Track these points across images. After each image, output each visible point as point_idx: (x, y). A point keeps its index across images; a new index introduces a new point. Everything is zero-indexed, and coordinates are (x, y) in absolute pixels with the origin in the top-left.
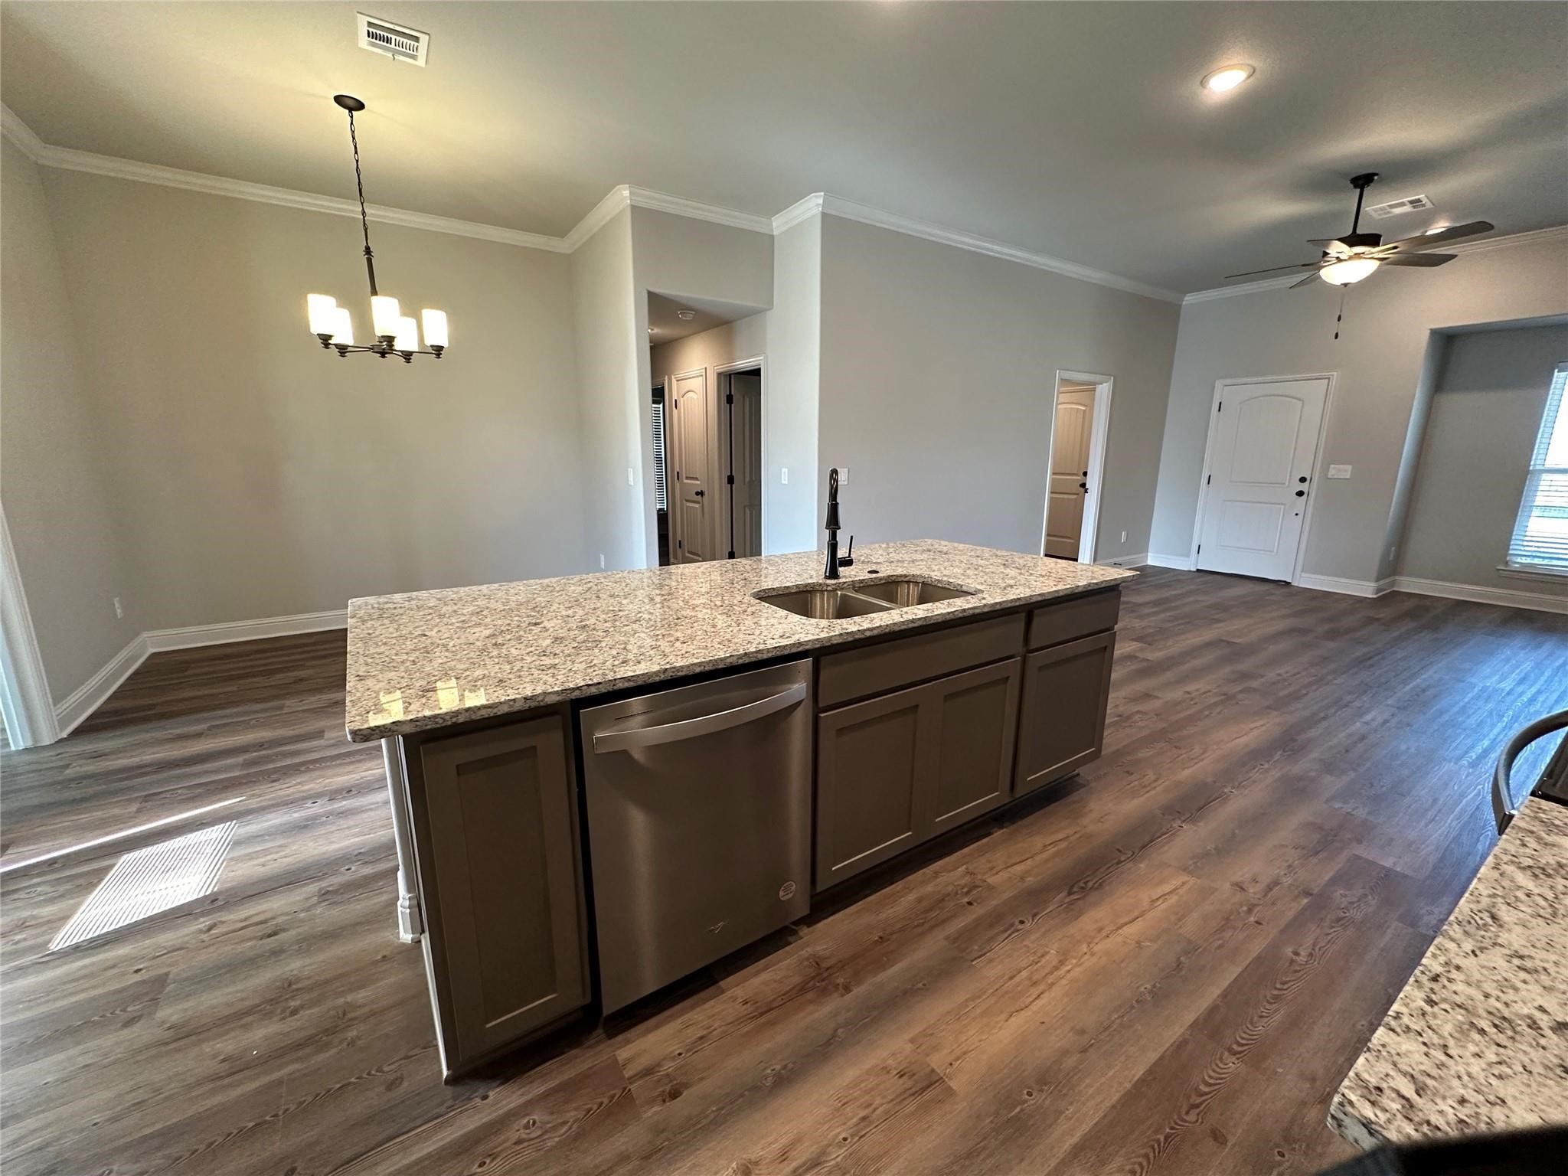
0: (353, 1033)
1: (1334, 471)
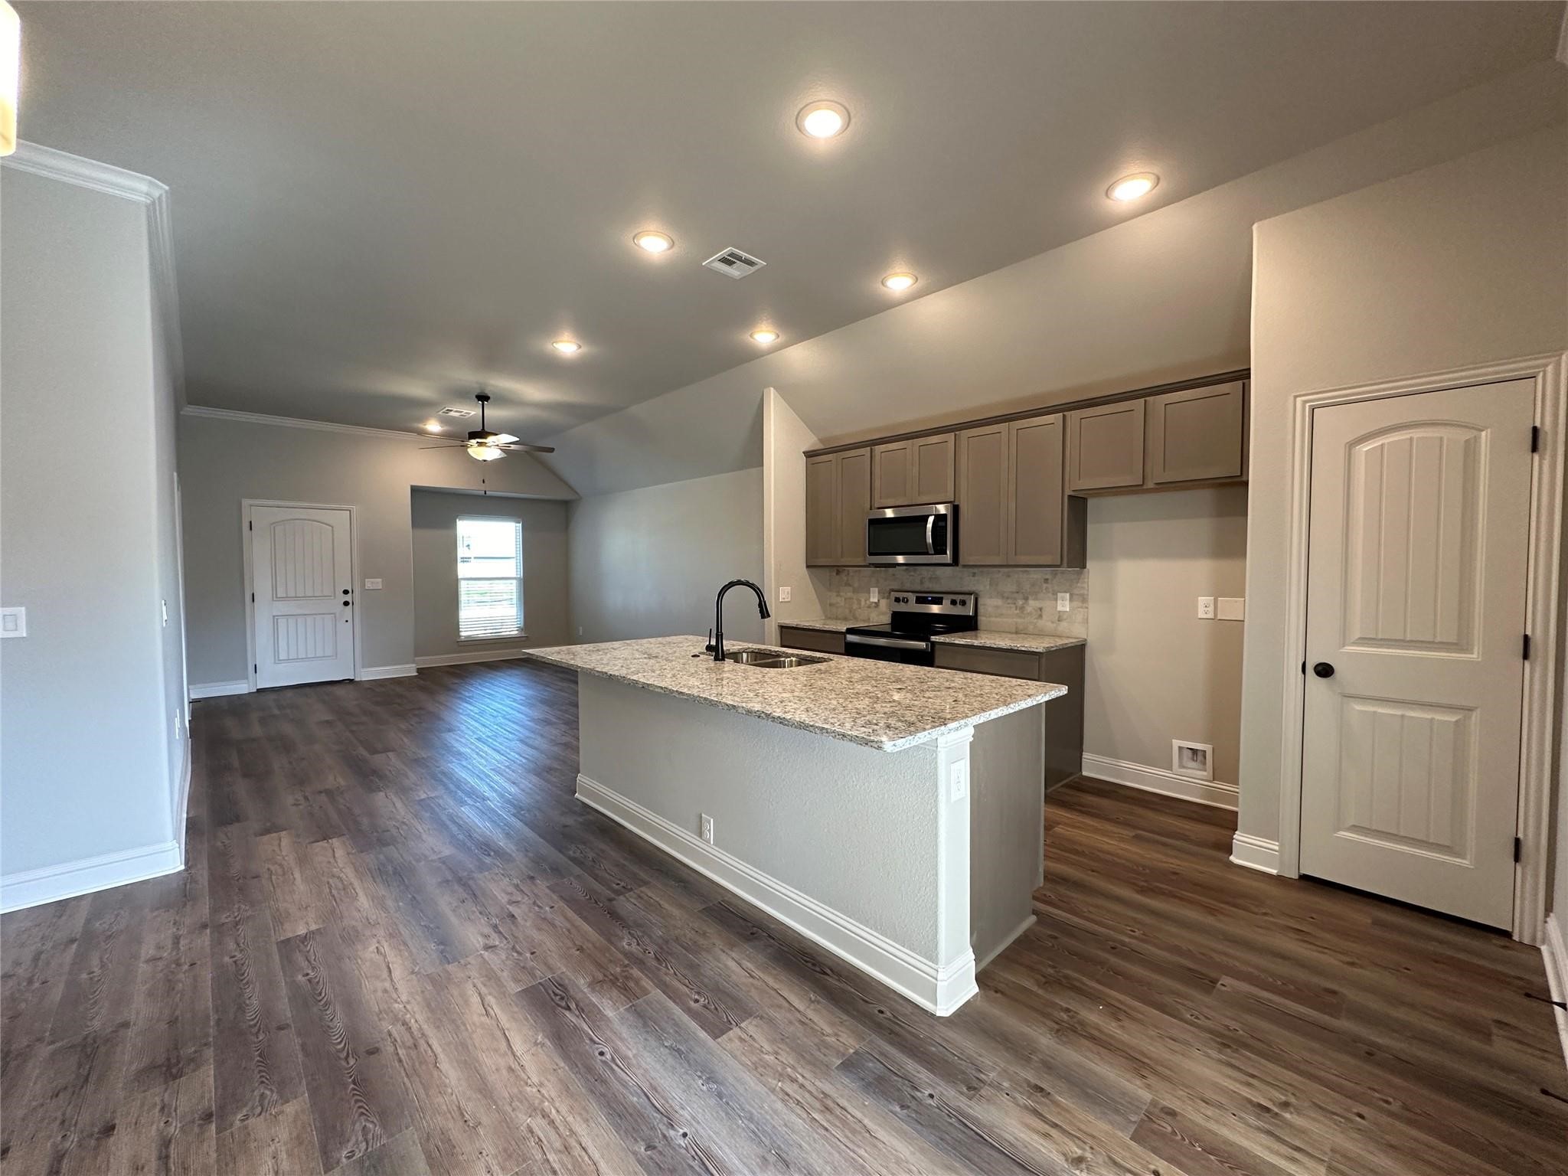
0: (1051, 971)
1: (370, 584)
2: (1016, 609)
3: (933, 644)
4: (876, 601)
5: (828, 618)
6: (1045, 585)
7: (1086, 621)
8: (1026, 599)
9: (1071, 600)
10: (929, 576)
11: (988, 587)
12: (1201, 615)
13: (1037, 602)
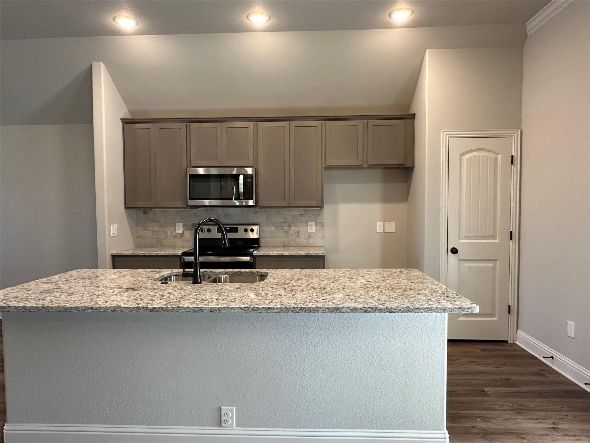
2: (283, 233)
3: (254, 257)
4: (181, 232)
5: (138, 247)
6: (301, 218)
7: (323, 237)
8: (290, 226)
9: (316, 225)
10: (224, 214)
11: (265, 220)
12: (378, 231)
13: (296, 228)
